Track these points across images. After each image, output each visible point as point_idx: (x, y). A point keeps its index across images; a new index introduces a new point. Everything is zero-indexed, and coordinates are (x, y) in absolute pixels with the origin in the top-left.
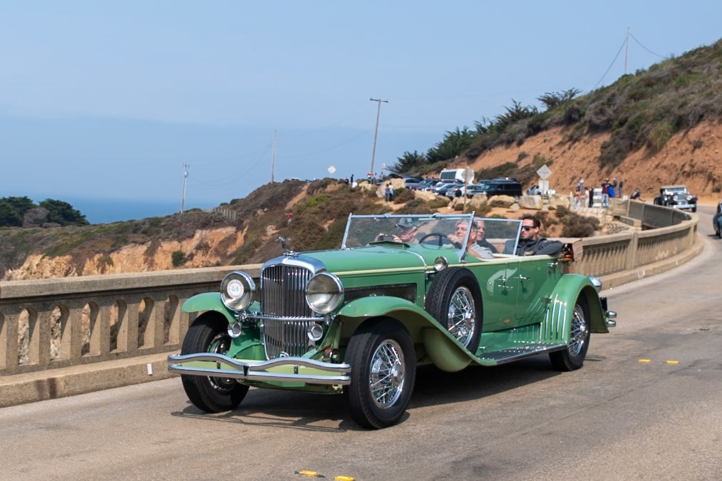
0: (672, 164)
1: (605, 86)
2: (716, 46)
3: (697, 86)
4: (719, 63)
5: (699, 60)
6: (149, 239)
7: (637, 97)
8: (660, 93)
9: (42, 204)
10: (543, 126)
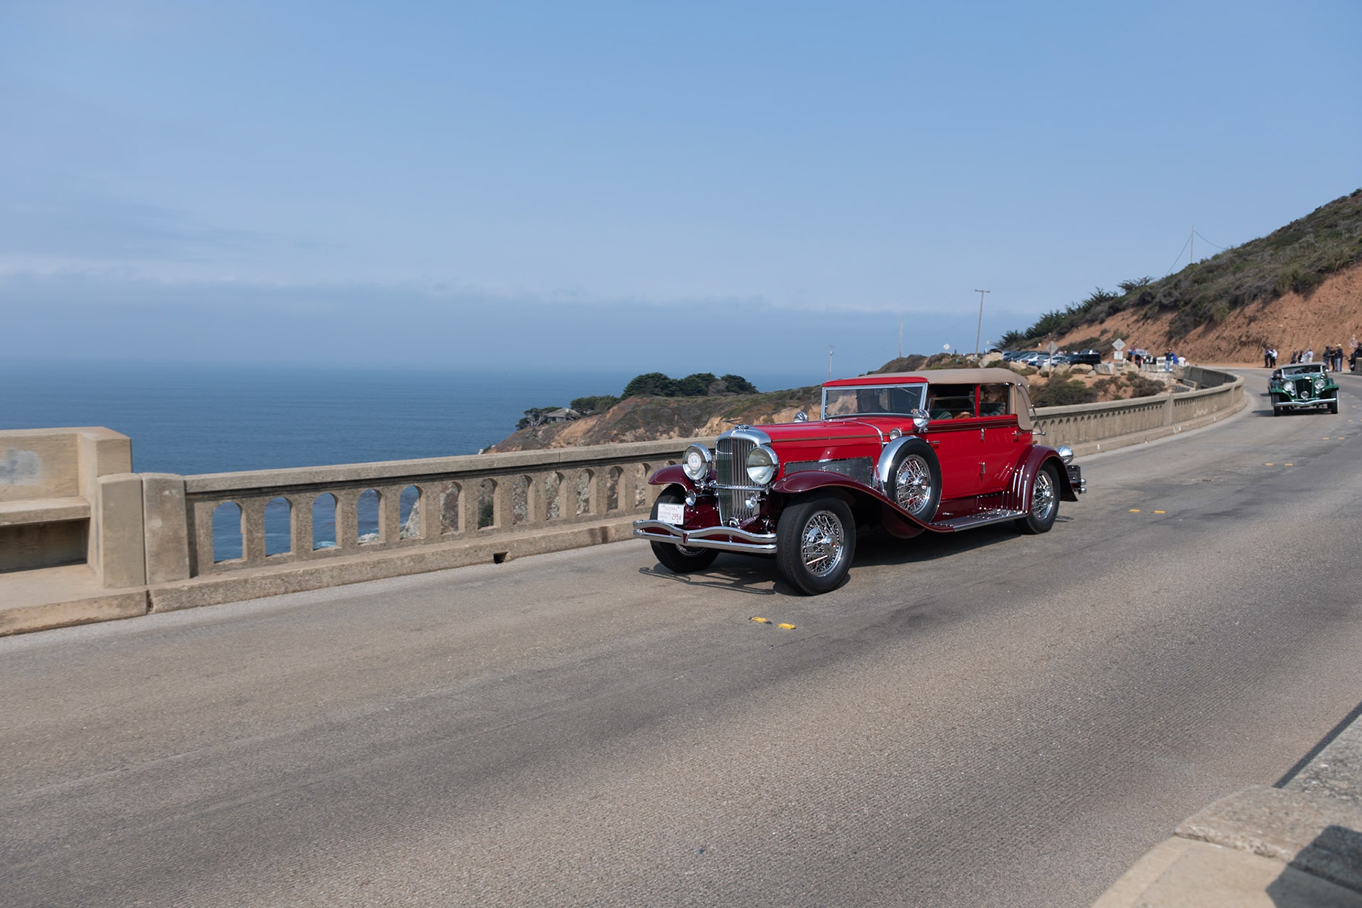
0: (1230, 335)
1: (1174, 273)
2: (1268, 238)
3: (1252, 271)
4: (1271, 252)
5: (1255, 249)
6: (802, 403)
7: (1200, 281)
8: (1221, 277)
9: (723, 379)
10: (1121, 307)
